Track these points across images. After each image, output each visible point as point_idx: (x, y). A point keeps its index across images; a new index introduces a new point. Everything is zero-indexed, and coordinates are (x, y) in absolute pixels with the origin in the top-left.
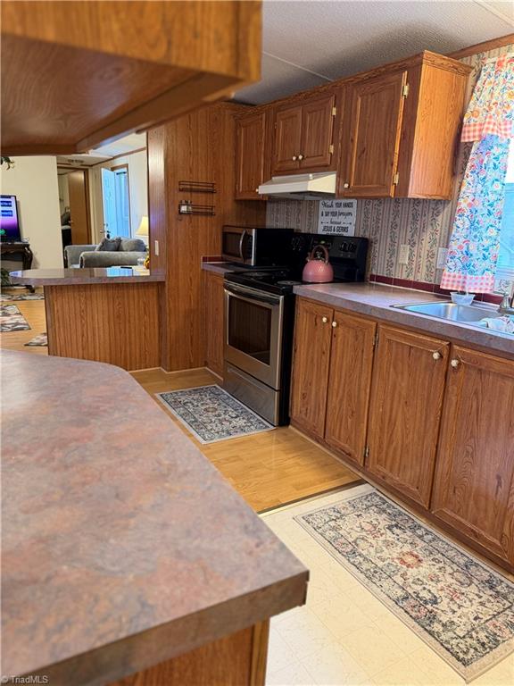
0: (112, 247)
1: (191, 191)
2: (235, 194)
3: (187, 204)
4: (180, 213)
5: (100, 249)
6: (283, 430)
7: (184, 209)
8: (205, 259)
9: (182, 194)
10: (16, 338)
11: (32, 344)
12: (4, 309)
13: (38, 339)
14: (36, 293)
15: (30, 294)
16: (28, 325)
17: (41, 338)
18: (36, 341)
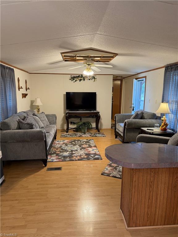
10: (96, 166)
11: (105, 174)
12: (89, 142)
13: (107, 169)
14: (100, 132)
15: (98, 133)
16: (100, 156)
17: (108, 169)
18: (107, 172)
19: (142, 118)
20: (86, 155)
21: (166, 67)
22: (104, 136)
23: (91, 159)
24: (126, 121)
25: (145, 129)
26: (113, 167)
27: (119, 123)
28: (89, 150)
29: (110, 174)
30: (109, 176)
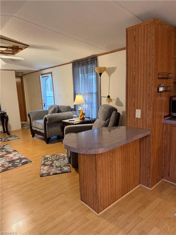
4: (158, 92)
8: (164, 117)
10: (30, 171)
11: (45, 175)
12: (4, 149)
13: (44, 170)
14: (11, 135)
15: (9, 136)
16: (27, 159)
17: (44, 168)
18: (44, 172)
19: (59, 111)
20: (9, 163)
21: (73, 63)
22: (18, 138)
23: (18, 166)
24: (46, 116)
25: (67, 121)
26: (48, 165)
27: (35, 121)
28: (10, 157)
29: (50, 173)
30: (50, 175)
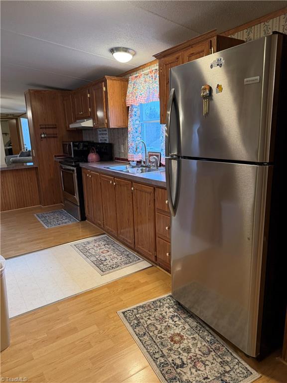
0: (26, 155)
1: (46, 128)
2: (66, 128)
3: (44, 134)
4: (42, 138)
5: (20, 156)
6: (83, 222)
7: (43, 136)
8: (55, 156)
9: (41, 130)
